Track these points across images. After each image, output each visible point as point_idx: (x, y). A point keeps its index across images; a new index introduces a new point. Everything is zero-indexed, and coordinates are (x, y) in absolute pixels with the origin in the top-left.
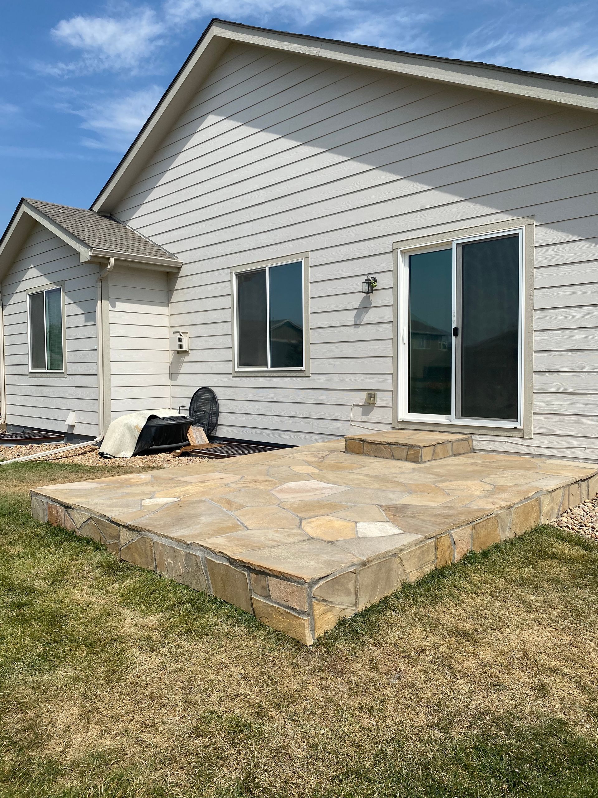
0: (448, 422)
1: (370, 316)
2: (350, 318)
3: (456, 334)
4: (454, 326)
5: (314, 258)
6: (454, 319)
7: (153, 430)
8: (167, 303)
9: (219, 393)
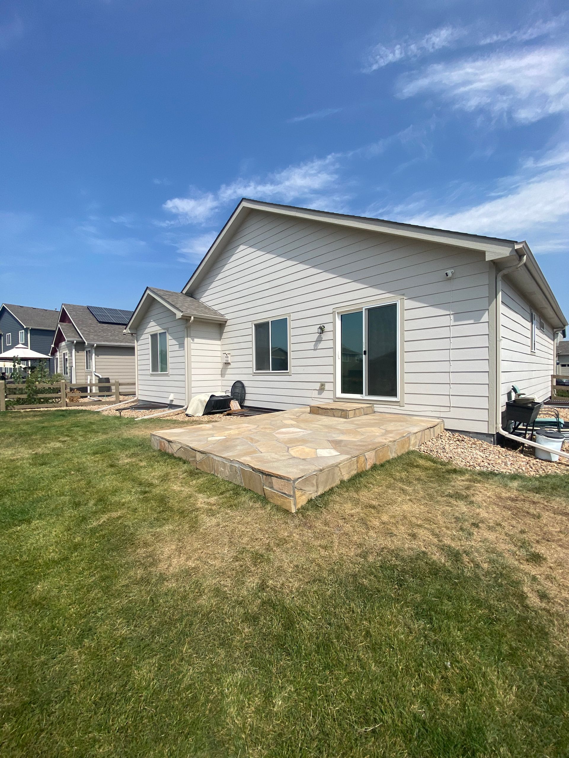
0: (362, 398)
1: (322, 345)
2: (311, 346)
3: (365, 353)
4: (364, 350)
5: (293, 317)
6: (364, 346)
7: (213, 402)
8: (220, 339)
9: (246, 384)
